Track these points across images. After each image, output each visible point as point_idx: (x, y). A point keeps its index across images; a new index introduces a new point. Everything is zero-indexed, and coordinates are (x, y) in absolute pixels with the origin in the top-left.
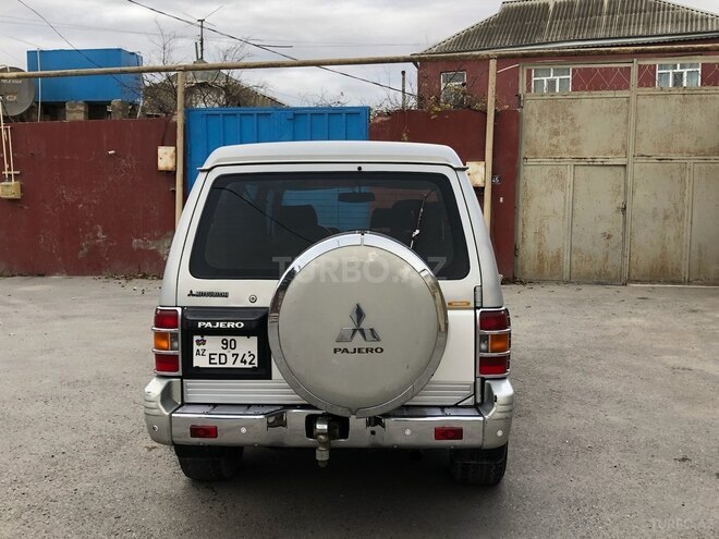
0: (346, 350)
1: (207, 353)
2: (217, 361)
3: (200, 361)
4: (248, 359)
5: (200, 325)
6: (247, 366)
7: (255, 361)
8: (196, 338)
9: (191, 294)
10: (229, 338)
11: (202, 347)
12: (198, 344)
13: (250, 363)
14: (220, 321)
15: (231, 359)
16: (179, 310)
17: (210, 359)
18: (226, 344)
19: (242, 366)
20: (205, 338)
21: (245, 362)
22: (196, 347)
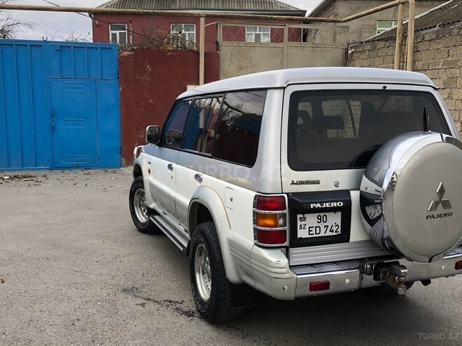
0: (433, 217)
1: (307, 227)
2: (314, 232)
3: (302, 234)
4: (334, 229)
5: (312, 206)
6: (334, 234)
7: (339, 230)
8: (299, 216)
9: (293, 183)
10: (322, 214)
11: (303, 223)
12: (301, 221)
13: (336, 232)
14: (326, 202)
15: (323, 230)
16: (286, 196)
17: (310, 231)
18: (320, 219)
19: (331, 234)
20: (306, 215)
21: (333, 231)
22: (299, 223)
